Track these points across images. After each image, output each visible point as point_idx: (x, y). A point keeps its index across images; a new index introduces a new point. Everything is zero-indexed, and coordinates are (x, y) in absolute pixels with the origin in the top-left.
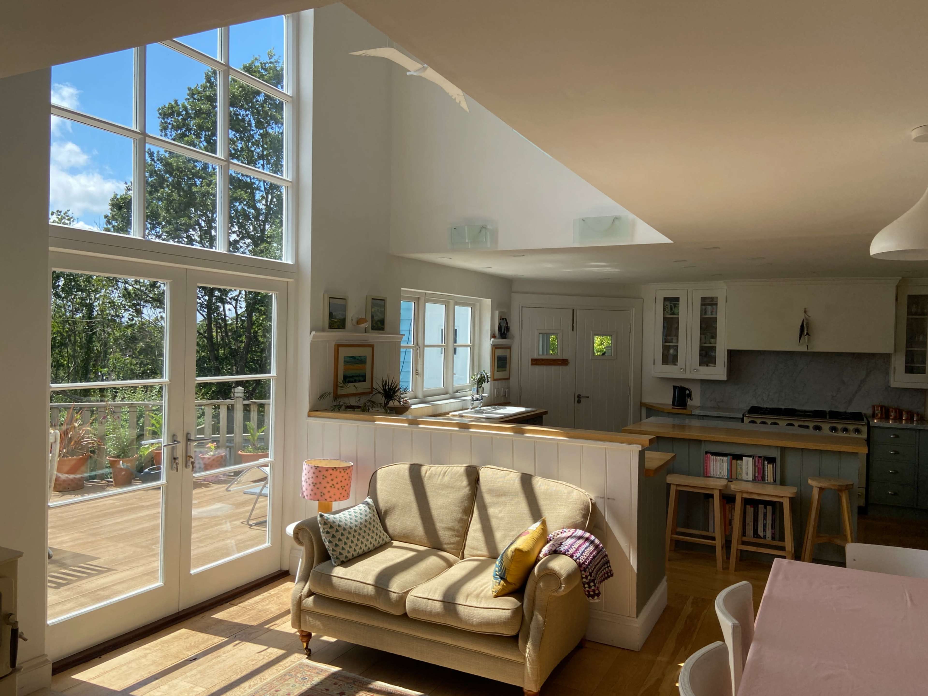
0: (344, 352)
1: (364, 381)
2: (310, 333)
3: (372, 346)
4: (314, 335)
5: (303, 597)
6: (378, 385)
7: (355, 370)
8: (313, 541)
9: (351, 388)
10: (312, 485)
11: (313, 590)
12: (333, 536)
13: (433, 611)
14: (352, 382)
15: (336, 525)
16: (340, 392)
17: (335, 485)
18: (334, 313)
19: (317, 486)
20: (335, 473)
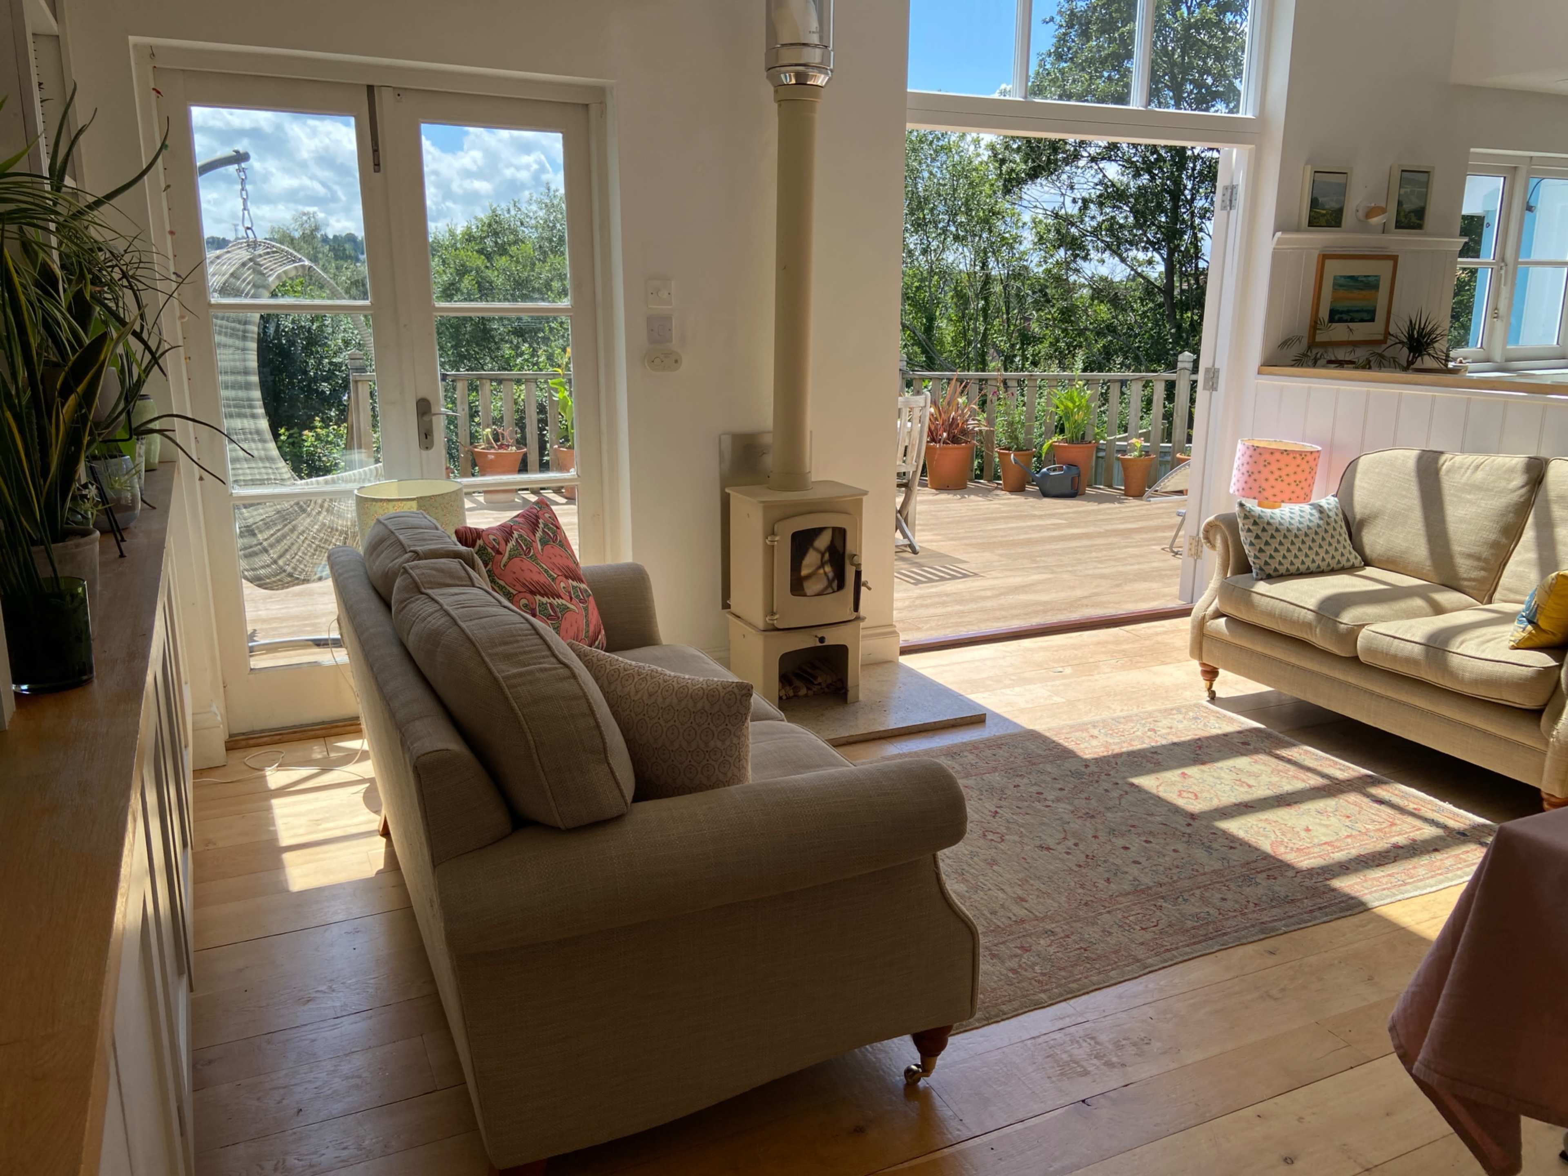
0: (1334, 269)
1: (1372, 320)
2: (1274, 235)
3: (1394, 259)
4: (1279, 238)
5: (1207, 617)
6: (1399, 328)
7: (1356, 299)
8: (1230, 543)
9: (1340, 331)
10: (1246, 474)
11: (1224, 610)
12: (1257, 537)
13: (1400, 654)
14: (1346, 321)
15: (1263, 523)
16: (1320, 337)
17: (1285, 478)
18: (1320, 200)
19: (1253, 477)
20: (1285, 458)
